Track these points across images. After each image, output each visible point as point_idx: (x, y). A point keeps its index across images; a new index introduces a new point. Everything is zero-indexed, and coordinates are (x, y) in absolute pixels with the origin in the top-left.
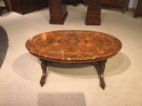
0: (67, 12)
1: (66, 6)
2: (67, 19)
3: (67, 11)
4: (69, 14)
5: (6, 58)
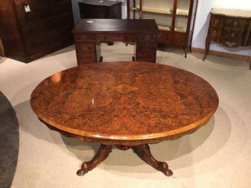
5: (20, 145)
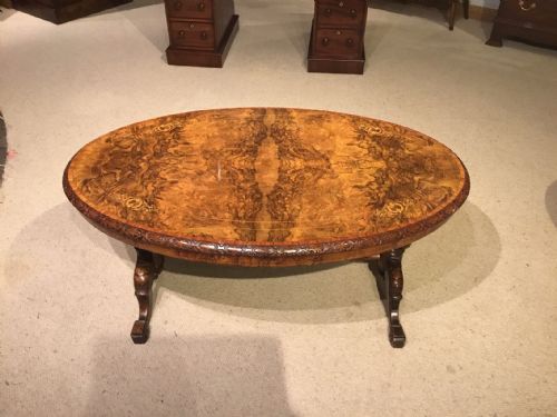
0: (235, 18)
3: (236, 13)
4: (243, 23)
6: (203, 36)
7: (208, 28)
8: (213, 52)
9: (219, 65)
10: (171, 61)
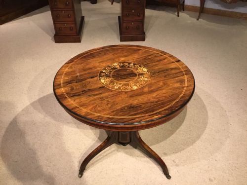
1: (80, 3)
2: (85, 31)
6: (71, 29)
7: (73, 25)
8: (76, 36)
9: (79, 41)
10: (57, 41)
